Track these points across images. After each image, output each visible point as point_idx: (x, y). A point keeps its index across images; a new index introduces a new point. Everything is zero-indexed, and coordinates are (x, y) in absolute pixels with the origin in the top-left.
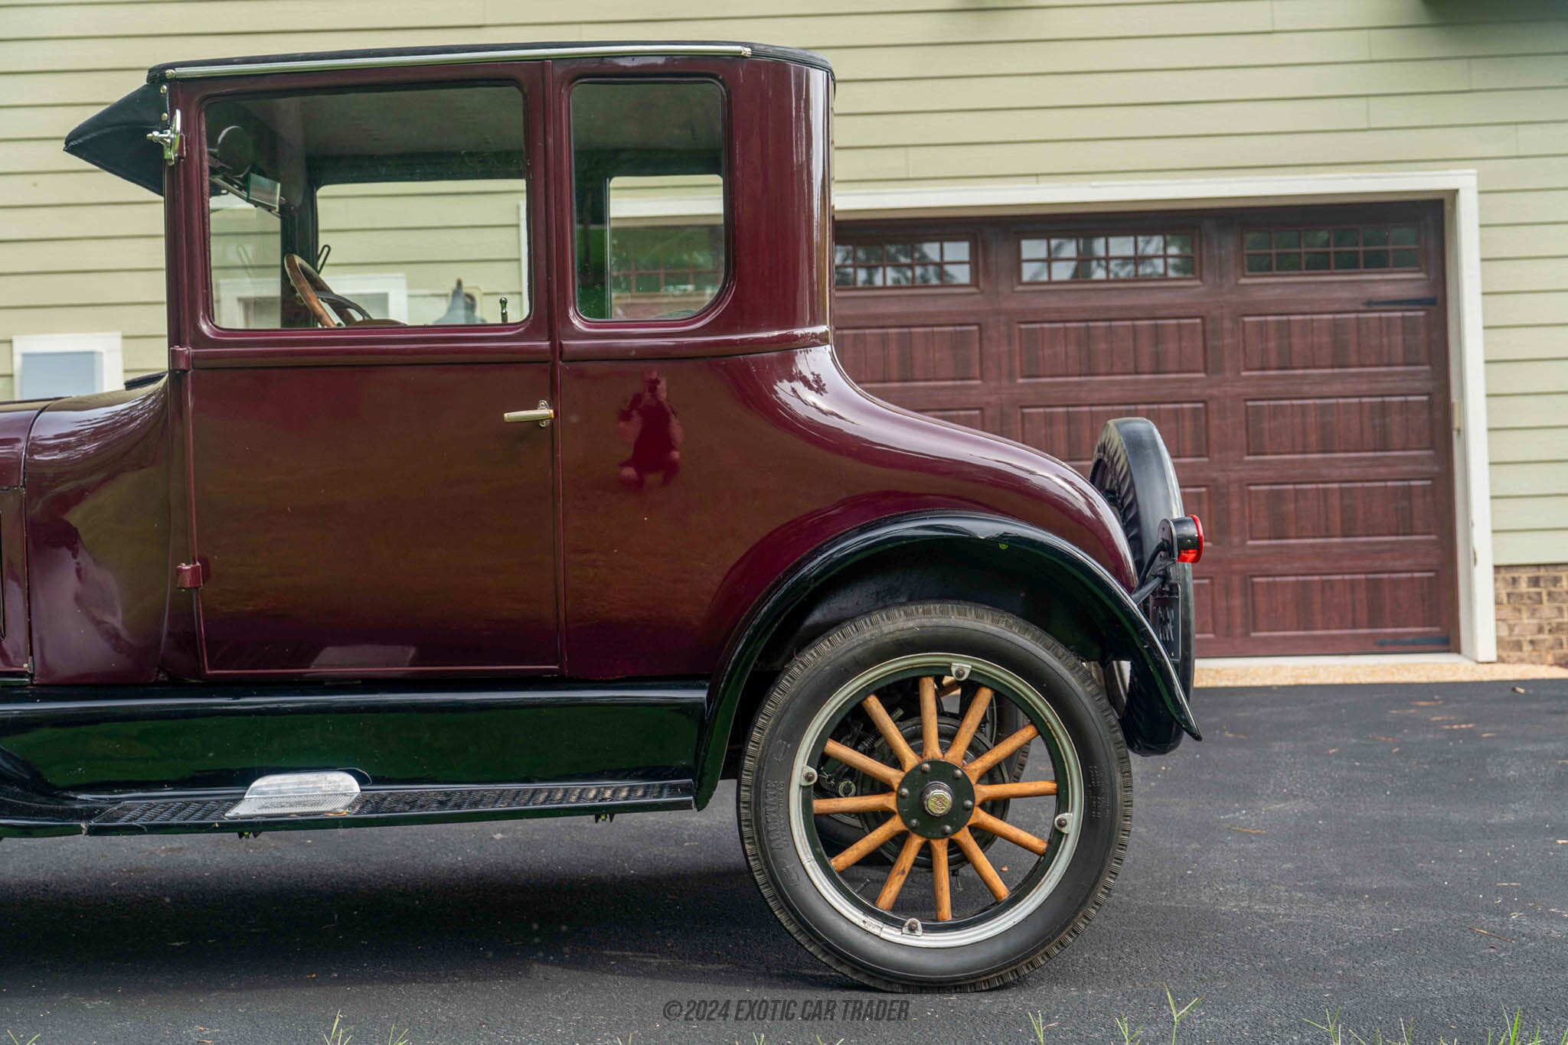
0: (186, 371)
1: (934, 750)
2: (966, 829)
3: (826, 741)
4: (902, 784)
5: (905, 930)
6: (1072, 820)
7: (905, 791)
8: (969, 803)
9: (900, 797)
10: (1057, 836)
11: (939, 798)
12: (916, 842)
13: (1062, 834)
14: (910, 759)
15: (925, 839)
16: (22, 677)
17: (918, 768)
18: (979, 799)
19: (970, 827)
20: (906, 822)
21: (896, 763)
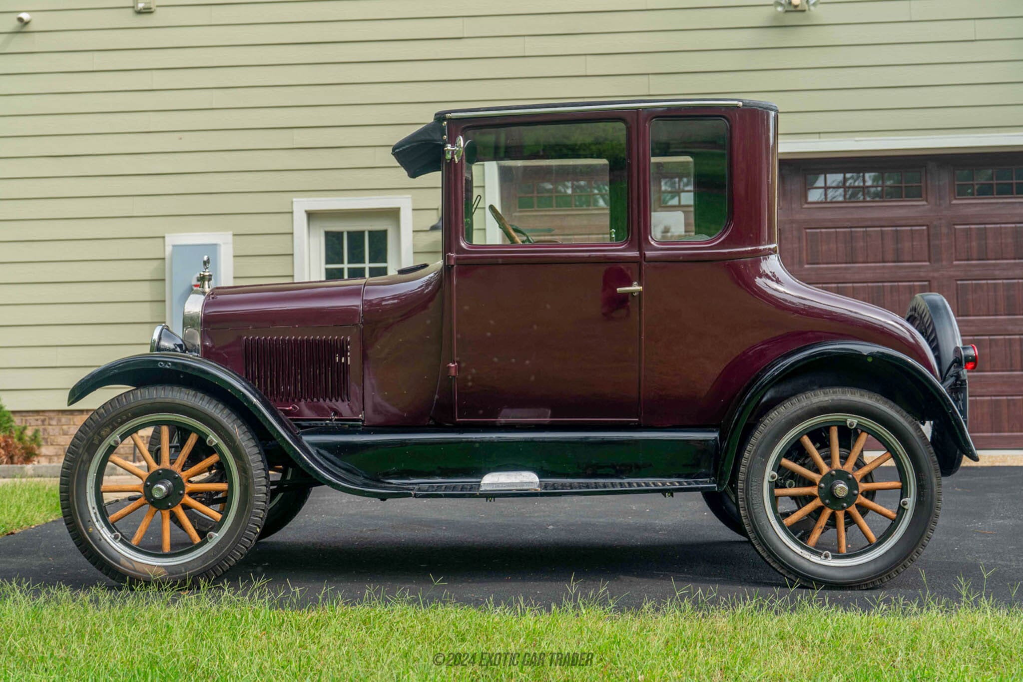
0: (453, 266)
1: (837, 464)
2: (854, 506)
3: (781, 458)
4: (821, 482)
5: (822, 557)
6: (910, 502)
7: (823, 485)
8: (856, 492)
9: (820, 488)
10: (901, 510)
11: (842, 488)
12: (828, 512)
13: (905, 509)
14: (825, 469)
15: (832, 511)
16: (358, 421)
17: (829, 473)
18: (861, 490)
19: (856, 505)
20: (823, 501)
21: (818, 471)
